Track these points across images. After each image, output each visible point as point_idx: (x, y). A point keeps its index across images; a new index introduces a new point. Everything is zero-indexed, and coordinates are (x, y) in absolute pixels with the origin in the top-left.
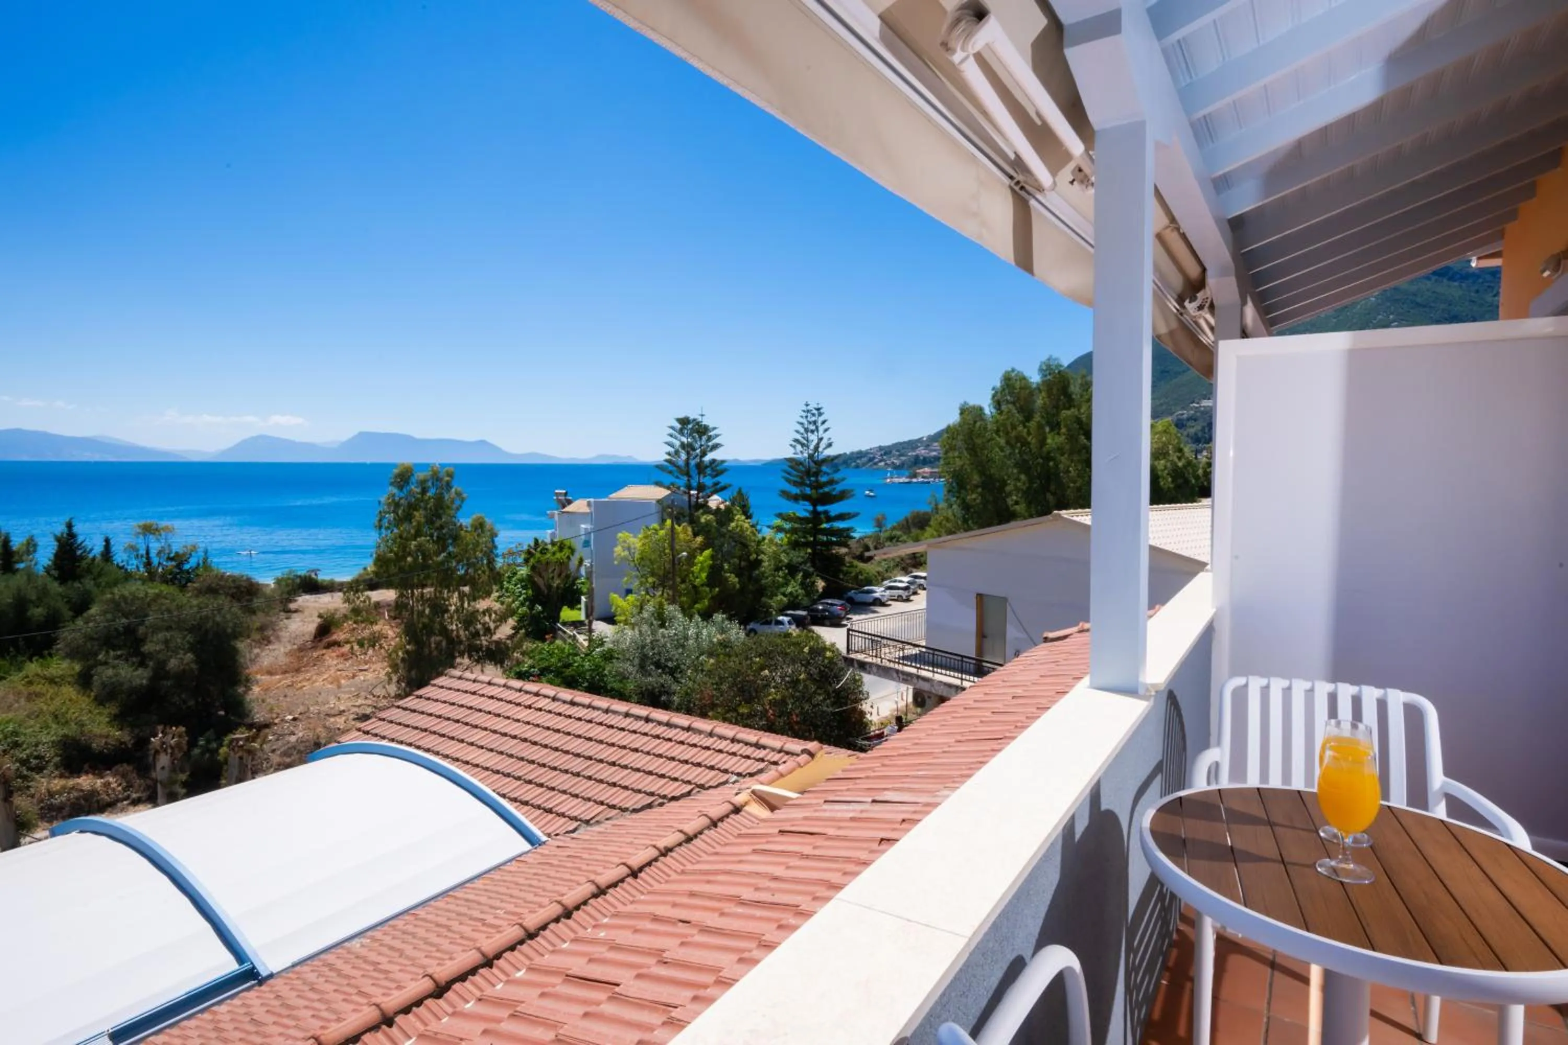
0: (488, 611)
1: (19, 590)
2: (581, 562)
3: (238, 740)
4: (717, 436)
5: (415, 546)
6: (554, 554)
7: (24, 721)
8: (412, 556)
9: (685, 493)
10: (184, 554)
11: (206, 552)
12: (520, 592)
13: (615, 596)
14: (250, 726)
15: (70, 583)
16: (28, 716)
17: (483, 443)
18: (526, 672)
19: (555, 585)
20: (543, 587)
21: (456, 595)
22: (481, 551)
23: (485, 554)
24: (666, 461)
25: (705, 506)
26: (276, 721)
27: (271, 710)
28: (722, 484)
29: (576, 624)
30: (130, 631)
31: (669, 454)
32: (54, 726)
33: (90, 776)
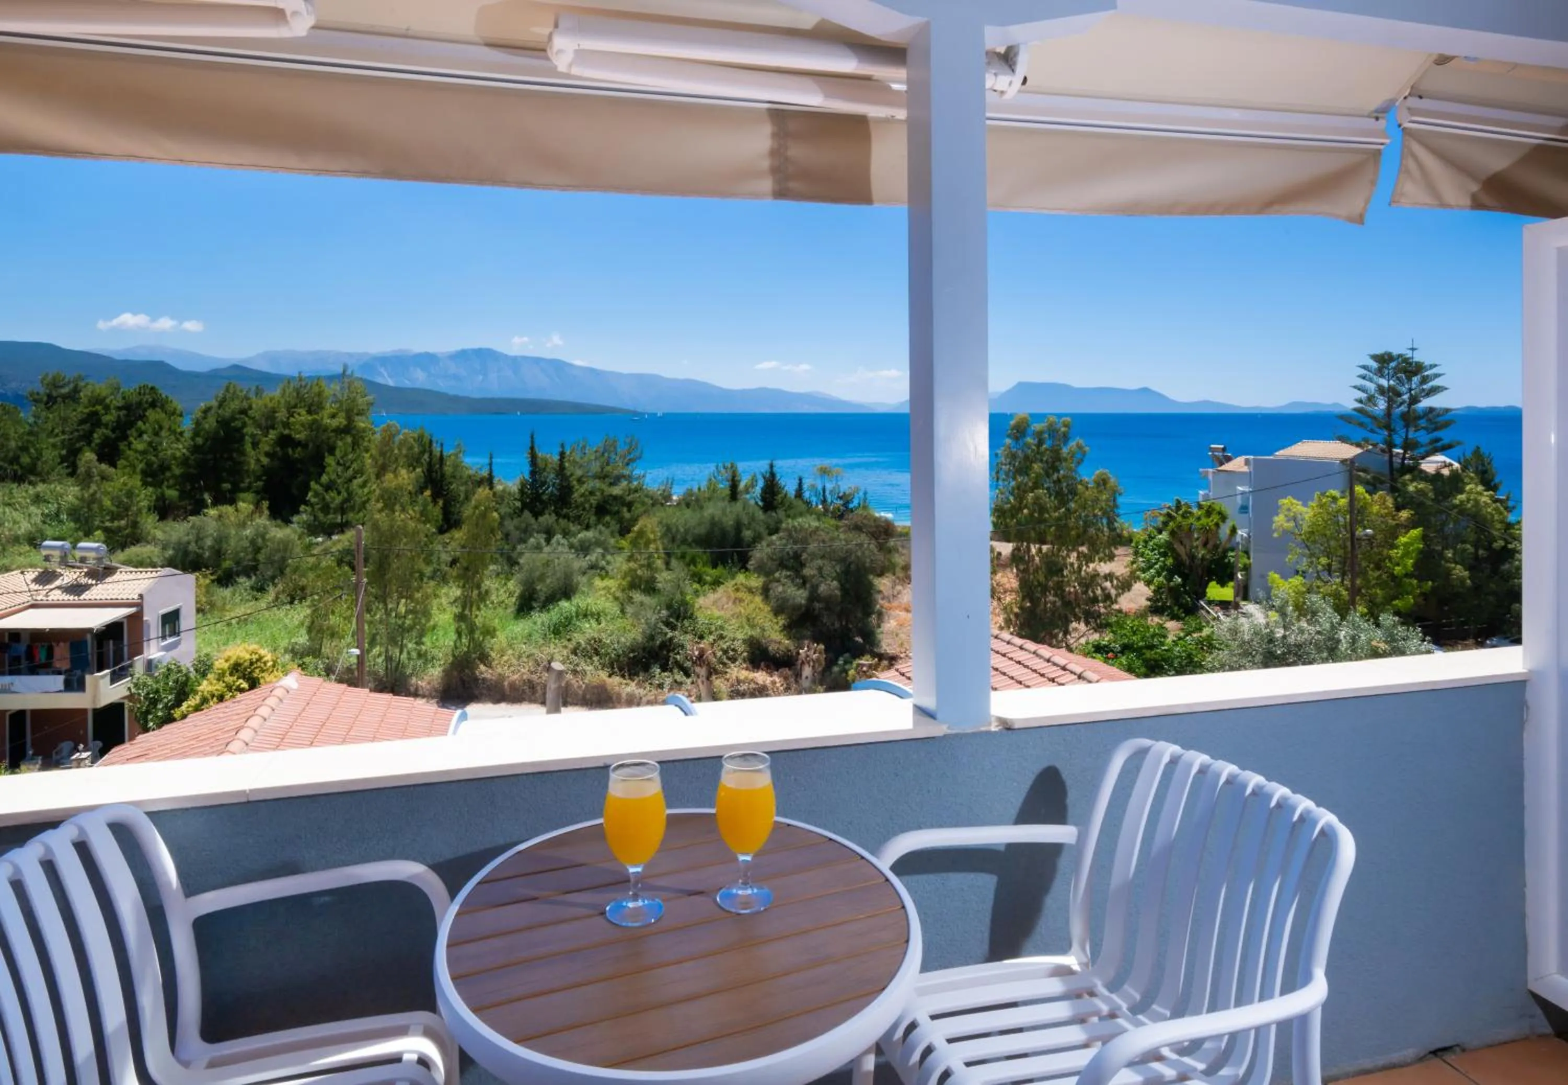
0: (1109, 577)
1: (738, 515)
2: (1234, 531)
3: (863, 665)
4: (1437, 376)
5: (1032, 498)
6: (1199, 519)
7: (729, 620)
8: (1028, 509)
9: (1383, 451)
10: (850, 494)
11: (865, 493)
12: (1158, 559)
13: (1276, 576)
14: (874, 655)
15: (769, 512)
16: (733, 616)
17: (1145, 390)
18: (1105, 646)
19: (1200, 555)
20: (1184, 557)
21: (1075, 554)
22: (1101, 509)
23: (1105, 513)
24: (1355, 410)
25: (1415, 471)
26: (902, 656)
27: (902, 644)
28: (1446, 441)
29: (1224, 605)
30: (797, 556)
31: (1360, 401)
32: (747, 627)
33: (764, 673)
